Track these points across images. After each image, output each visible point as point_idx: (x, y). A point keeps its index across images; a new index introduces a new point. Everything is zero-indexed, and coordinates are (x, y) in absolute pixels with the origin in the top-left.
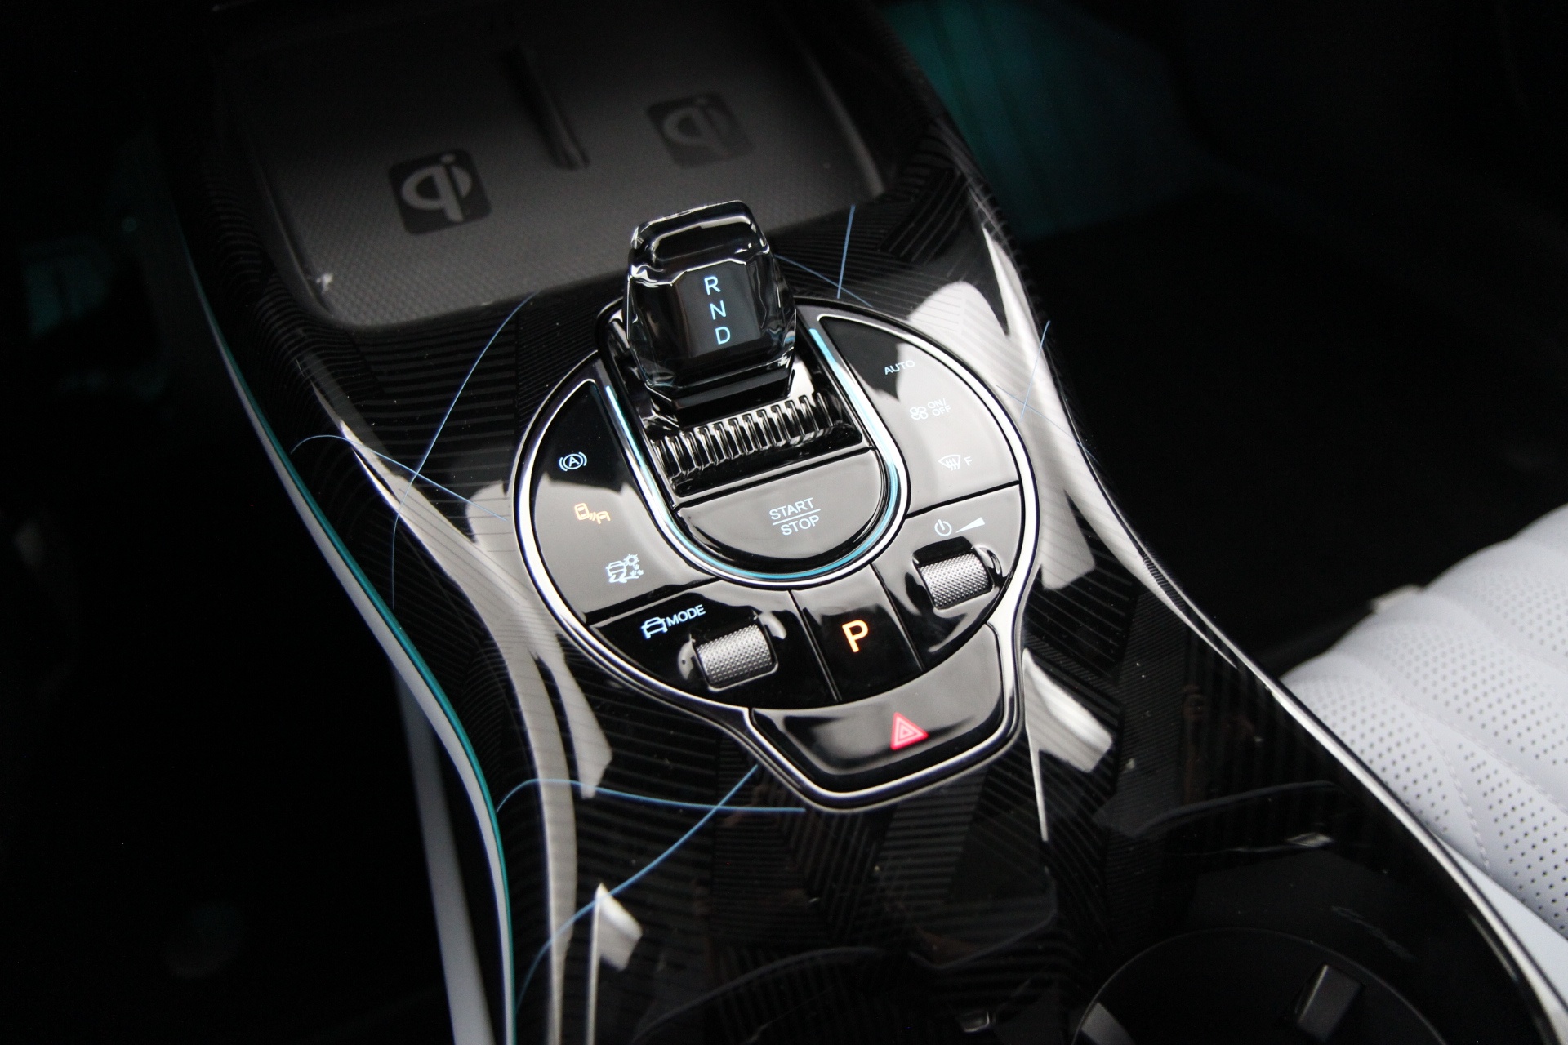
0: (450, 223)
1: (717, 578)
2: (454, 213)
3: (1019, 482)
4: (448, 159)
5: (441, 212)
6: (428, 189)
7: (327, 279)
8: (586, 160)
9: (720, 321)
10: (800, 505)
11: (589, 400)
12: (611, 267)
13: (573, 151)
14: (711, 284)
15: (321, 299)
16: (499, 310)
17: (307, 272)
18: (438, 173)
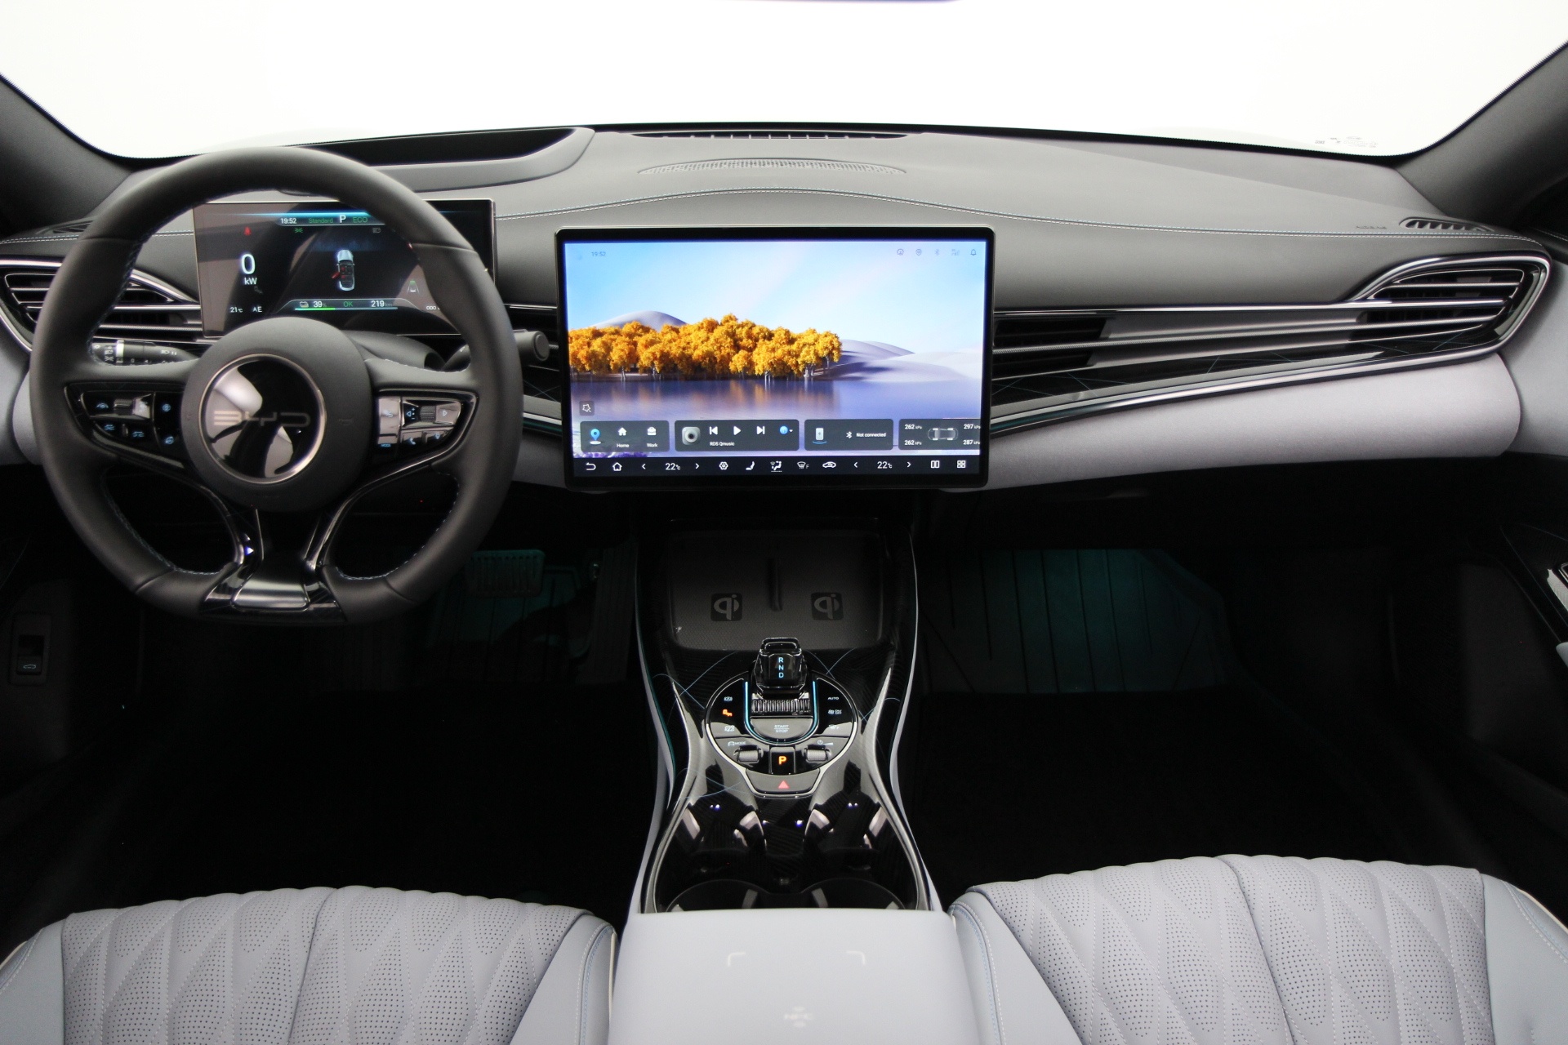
0: (727, 620)
1: (752, 737)
2: (729, 617)
3: (850, 738)
4: (734, 596)
5: (725, 615)
6: (723, 606)
7: (680, 629)
8: (781, 608)
9: (781, 671)
10: (784, 726)
11: (740, 686)
12: (756, 649)
13: (777, 604)
14: (781, 660)
15: (675, 635)
16: (726, 653)
17: (674, 624)
18: (728, 600)
